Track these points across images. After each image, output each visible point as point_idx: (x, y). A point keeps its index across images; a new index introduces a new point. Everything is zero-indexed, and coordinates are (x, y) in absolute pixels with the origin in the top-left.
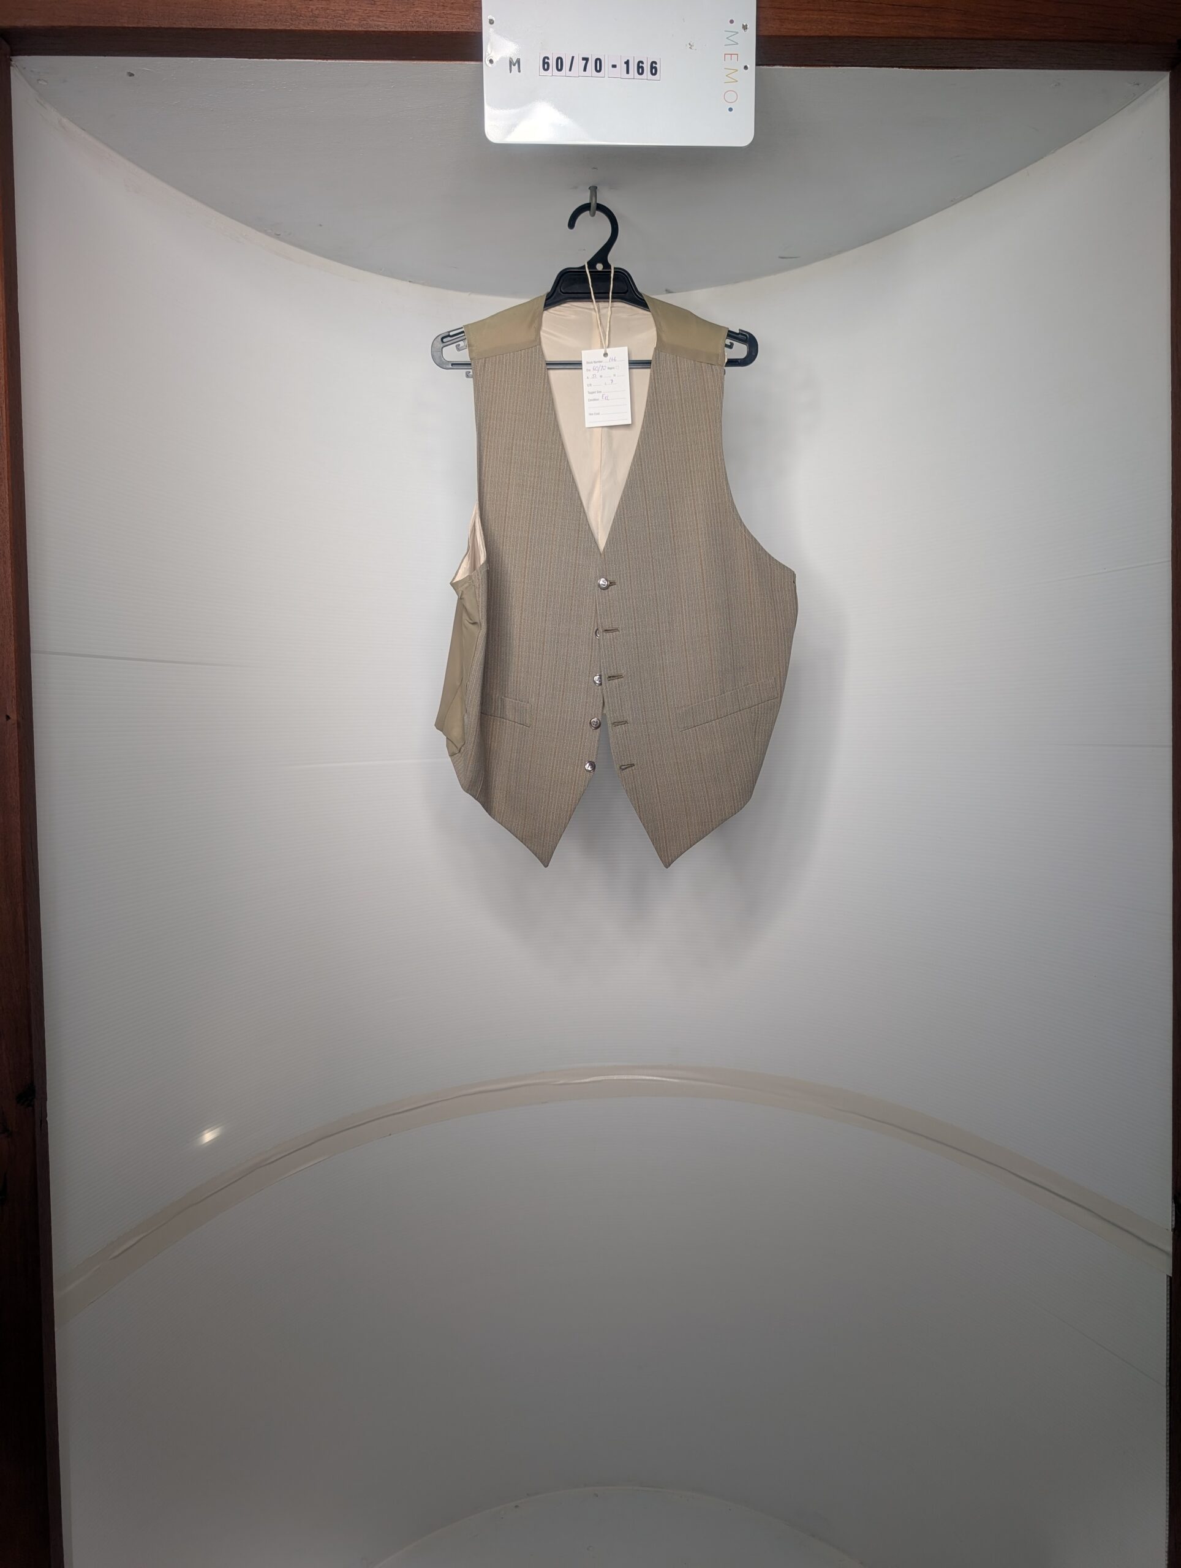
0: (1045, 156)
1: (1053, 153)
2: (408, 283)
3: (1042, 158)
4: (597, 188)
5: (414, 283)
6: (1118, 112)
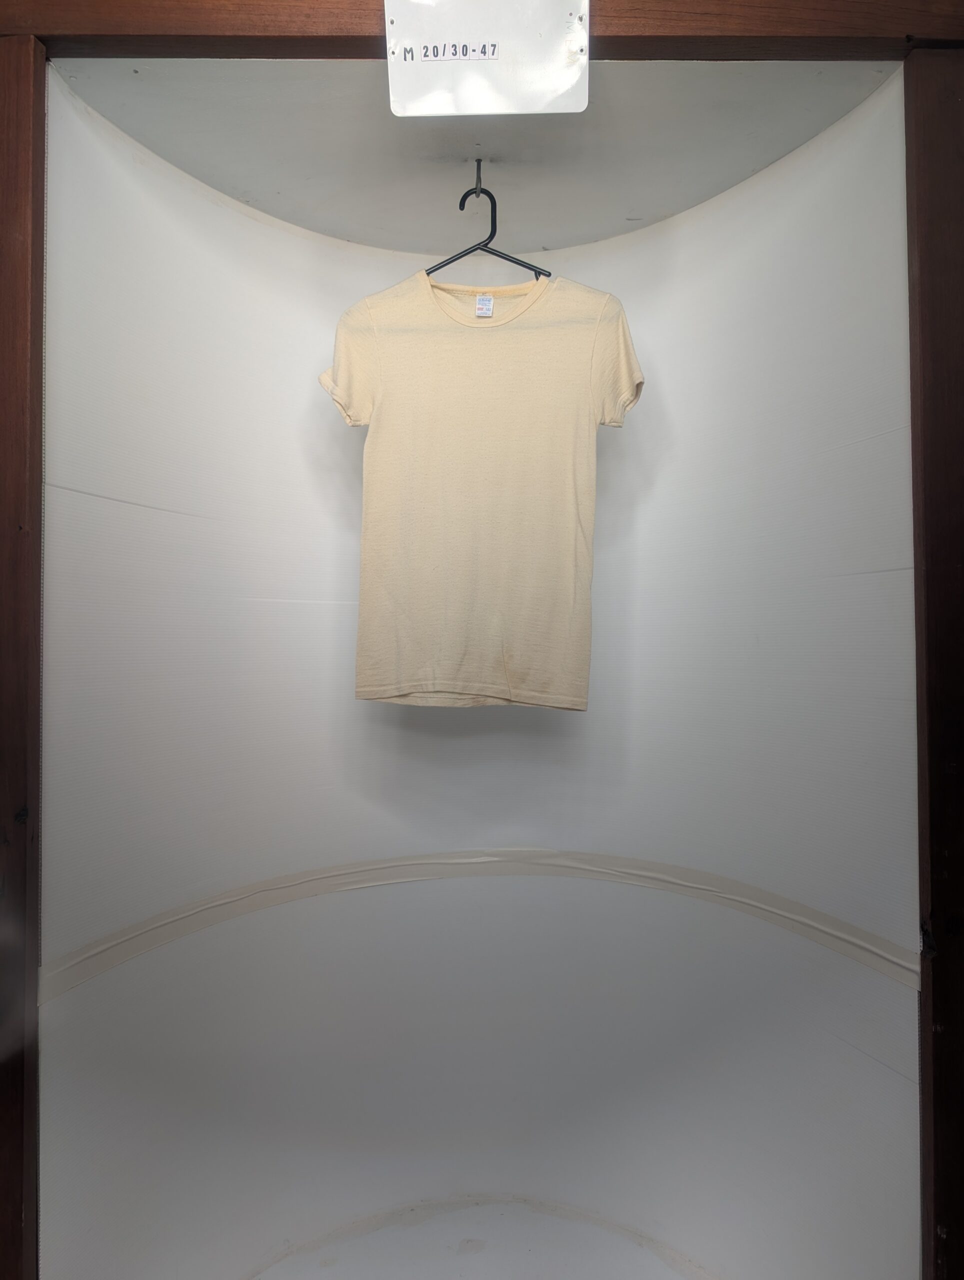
2: (347, 242)
3: (817, 135)
5: (353, 242)
6: (868, 96)
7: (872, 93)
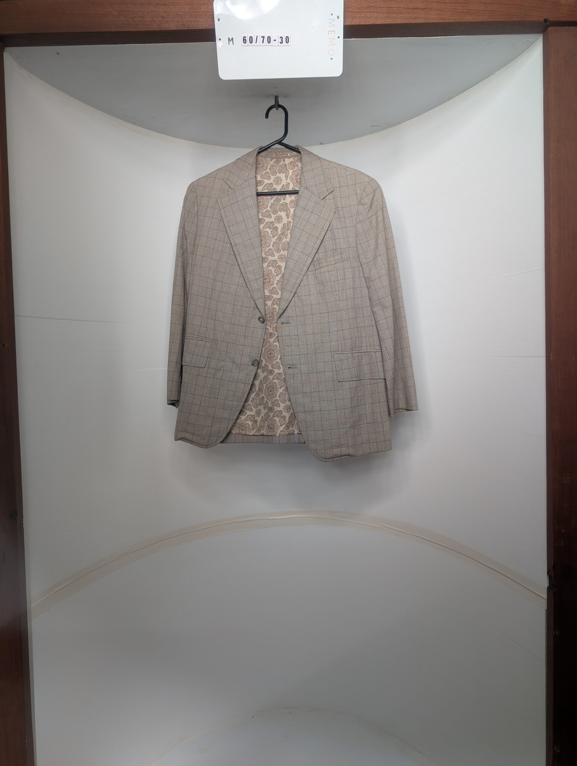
0: (491, 75)
1: (494, 74)
2: (198, 143)
3: (490, 76)
4: (278, 97)
5: (201, 143)
6: (522, 53)
7: (523, 52)
